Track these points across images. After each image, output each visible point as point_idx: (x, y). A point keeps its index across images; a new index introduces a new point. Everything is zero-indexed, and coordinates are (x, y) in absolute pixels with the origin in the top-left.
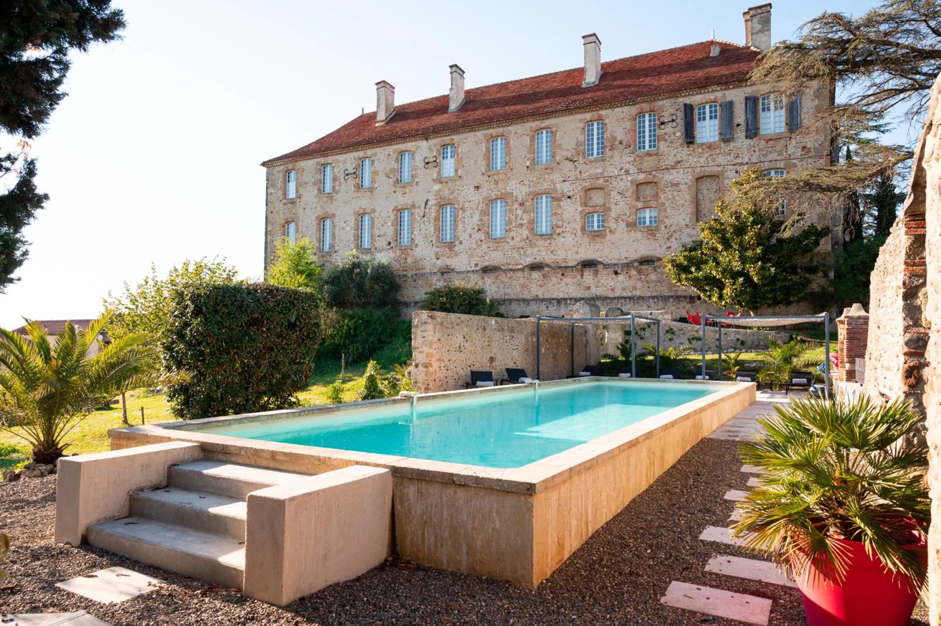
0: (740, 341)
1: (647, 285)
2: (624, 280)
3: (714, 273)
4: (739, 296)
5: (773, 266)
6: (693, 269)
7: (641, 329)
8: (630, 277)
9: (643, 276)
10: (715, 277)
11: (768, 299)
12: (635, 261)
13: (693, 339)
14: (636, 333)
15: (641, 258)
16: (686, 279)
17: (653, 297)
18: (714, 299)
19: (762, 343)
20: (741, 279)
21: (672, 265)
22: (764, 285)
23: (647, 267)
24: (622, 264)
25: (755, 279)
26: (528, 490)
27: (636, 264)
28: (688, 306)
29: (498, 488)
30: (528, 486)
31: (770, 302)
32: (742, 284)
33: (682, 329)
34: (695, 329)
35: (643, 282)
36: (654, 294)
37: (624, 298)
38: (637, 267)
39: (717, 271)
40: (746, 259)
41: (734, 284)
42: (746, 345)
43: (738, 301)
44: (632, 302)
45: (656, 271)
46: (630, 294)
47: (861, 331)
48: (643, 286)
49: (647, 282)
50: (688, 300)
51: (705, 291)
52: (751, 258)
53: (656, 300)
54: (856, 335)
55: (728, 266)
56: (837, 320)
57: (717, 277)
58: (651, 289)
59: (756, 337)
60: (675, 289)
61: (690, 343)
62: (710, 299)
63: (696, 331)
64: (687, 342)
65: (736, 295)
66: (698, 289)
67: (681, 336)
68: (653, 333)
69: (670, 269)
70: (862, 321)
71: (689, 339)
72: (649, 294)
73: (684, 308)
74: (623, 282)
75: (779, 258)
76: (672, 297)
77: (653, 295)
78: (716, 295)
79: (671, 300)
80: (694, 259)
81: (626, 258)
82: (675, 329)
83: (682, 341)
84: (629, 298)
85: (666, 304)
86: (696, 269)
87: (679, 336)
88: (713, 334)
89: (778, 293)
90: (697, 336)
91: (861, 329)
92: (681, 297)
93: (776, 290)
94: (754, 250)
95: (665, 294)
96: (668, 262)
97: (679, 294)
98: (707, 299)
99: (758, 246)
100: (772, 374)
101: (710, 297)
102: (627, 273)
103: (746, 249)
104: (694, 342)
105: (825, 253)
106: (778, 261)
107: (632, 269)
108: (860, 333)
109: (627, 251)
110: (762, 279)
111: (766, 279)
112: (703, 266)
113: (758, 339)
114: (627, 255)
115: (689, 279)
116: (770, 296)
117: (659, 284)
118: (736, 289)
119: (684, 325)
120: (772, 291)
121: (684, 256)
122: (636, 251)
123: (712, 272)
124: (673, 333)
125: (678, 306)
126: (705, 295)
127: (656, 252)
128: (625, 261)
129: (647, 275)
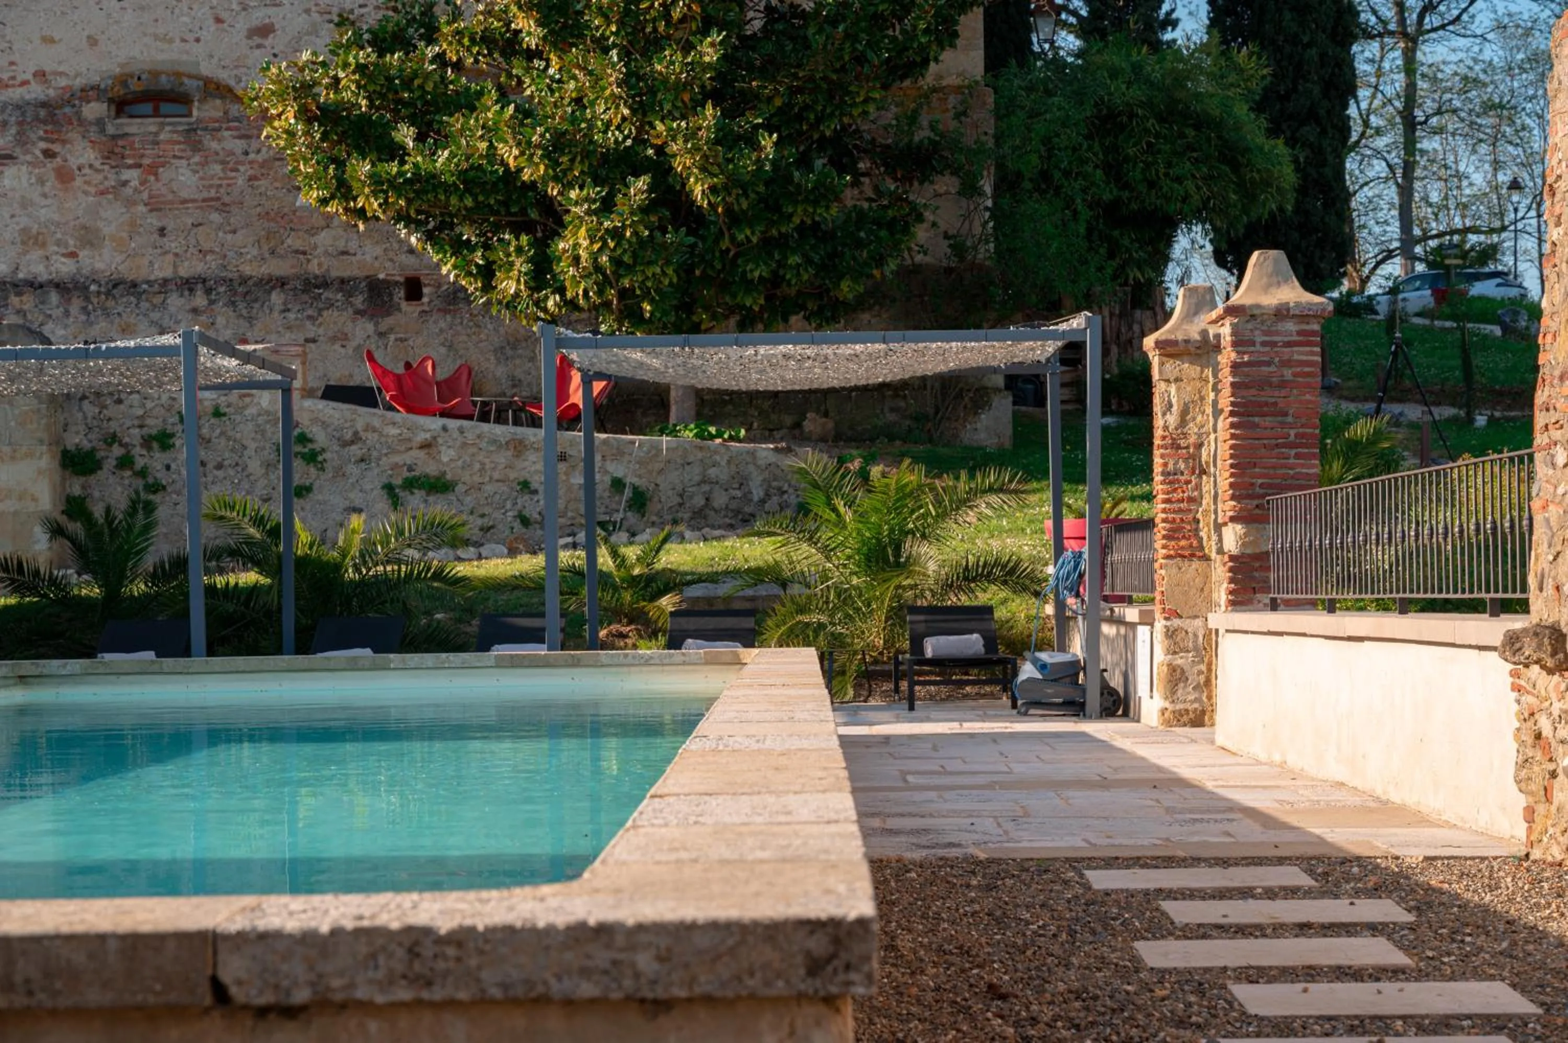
0: (628, 493)
1: (154, 221)
2: (36, 197)
3: (509, 153)
4: (630, 269)
5: (769, 128)
6: (405, 134)
7: (147, 442)
8: (64, 176)
9: (132, 175)
10: (511, 176)
11: (749, 285)
12: (89, 92)
13: (411, 484)
14: (125, 462)
15: (123, 80)
16: (377, 182)
17: (188, 285)
18: (509, 286)
19: (720, 499)
20: (640, 185)
21: (305, 115)
22: (734, 218)
23: (151, 125)
24: (20, 107)
25: (698, 190)
26: (815, 967)
27: (94, 110)
28: (363, 330)
29: (587, 989)
30: (818, 945)
31: (754, 301)
32: (645, 210)
33: (356, 439)
34: (422, 437)
35: (130, 203)
36: (190, 267)
37: (35, 286)
38: (100, 123)
39: (525, 145)
40: (652, 91)
41: (607, 206)
42: (653, 507)
43: (623, 294)
44: (76, 305)
45: (196, 147)
46: (64, 268)
47: (1288, 373)
48: (133, 228)
49: (155, 206)
50: (359, 301)
51: (459, 247)
52: (680, 87)
53: (200, 300)
54: (1268, 396)
55: (573, 120)
56: (1149, 342)
57: (526, 176)
58: (172, 244)
59: (694, 473)
60: (293, 241)
61: (395, 502)
62: (488, 288)
63: (426, 446)
64: (382, 504)
65: (617, 262)
66: (430, 236)
67: (353, 470)
68: (211, 458)
69: (291, 134)
70: (1291, 326)
71: (389, 488)
72: (162, 270)
73: (342, 338)
74: (25, 204)
75: (793, 91)
76: (282, 283)
77: (184, 271)
78: (521, 265)
79: (277, 298)
80: (407, 84)
81: (41, 75)
82: (320, 438)
83: (357, 498)
84: (59, 286)
85: (250, 319)
86: (420, 138)
87: (340, 473)
88: (502, 458)
89: (794, 259)
90: (431, 469)
91: (1287, 363)
92: (324, 283)
93: (782, 243)
94: (688, 47)
95: (247, 270)
96: (281, 96)
97: (314, 268)
98: (472, 286)
99: (704, 32)
100: (821, 626)
101: (487, 273)
102: (49, 154)
103: (655, 45)
104: (415, 500)
105: (958, 89)
106: (788, 106)
107: (74, 135)
108: (1283, 384)
109: (49, 40)
110: (726, 188)
111: (745, 188)
112: (456, 122)
113: (704, 481)
114: (46, 59)
115: (391, 182)
116: (758, 272)
117: (215, 217)
118: (616, 233)
119: (362, 415)
120: (767, 243)
121: (361, 68)
122: (93, 41)
123: (502, 149)
124: (312, 458)
125: (311, 330)
126: (464, 268)
127: (198, 49)
128: (36, 91)
129: (153, 170)
